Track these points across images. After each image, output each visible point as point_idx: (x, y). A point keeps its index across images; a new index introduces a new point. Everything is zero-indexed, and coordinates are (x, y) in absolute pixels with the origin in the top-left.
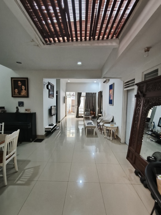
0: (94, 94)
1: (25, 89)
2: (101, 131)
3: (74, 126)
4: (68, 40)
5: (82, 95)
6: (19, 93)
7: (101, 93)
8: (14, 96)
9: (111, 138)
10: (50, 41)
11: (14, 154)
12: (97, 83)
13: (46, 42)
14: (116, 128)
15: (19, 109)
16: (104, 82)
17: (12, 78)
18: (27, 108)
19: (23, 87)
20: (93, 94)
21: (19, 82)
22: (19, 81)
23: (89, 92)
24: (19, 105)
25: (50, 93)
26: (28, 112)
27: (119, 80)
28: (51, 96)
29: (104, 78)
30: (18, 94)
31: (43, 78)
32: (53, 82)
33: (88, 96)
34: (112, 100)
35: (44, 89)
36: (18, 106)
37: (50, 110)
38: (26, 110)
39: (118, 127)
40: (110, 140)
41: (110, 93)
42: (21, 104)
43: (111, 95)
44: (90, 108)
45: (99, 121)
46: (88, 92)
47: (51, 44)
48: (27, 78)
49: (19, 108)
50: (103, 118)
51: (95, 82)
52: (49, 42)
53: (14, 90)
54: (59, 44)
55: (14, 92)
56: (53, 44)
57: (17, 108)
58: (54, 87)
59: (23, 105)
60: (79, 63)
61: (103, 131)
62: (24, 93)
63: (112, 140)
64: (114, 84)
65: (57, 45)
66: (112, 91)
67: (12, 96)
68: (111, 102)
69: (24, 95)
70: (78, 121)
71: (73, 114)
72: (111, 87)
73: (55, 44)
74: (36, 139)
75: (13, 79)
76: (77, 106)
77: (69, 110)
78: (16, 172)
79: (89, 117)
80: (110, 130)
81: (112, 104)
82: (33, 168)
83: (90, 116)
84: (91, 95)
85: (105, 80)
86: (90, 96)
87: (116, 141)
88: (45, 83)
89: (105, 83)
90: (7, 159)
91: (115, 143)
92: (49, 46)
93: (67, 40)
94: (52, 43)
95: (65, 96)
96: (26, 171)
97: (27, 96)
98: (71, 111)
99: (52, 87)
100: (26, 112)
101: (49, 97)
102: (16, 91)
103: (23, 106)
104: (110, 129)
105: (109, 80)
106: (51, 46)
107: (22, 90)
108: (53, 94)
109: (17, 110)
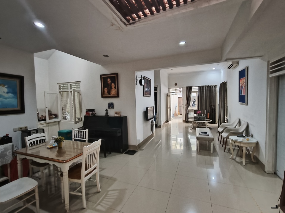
0: (212, 86)
1: (115, 88)
2: (224, 146)
3: (182, 134)
4: (158, 11)
5: (192, 91)
6: (109, 92)
7: (224, 86)
8: (103, 96)
9: (244, 160)
10: (134, 19)
11: (95, 169)
12: (218, 71)
13: (128, 21)
14: (254, 145)
15: (108, 112)
16: (229, 68)
17: (101, 75)
18: (117, 111)
19: (113, 85)
20: (210, 88)
21: (109, 80)
22: (108, 78)
23: (204, 85)
24: (109, 108)
25: (146, 90)
26: (118, 116)
27: (258, 60)
28: (147, 93)
29: (227, 60)
30: (108, 94)
31: (135, 72)
32: (150, 75)
33: (203, 91)
34: (244, 96)
35: (136, 86)
36: (107, 108)
37: (146, 113)
38: (116, 113)
39: (257, 143)
40: (241, 163)
41: (241, 85)
42: (111, 105)
43: (242, 87)
44: (206, 109)
45: (220, 129)
46: (202, 85)
47: (136, 22)
48: (117, 74)
49: (109, 110)
50: (229, 125)
51: (214, 69)
52: (131, 21)
53: (104, 89)
54: (146, 19)
55: (104, 91)
56: (138, 21)
57: (106, 110)
58: (150, 81)
59: (113, 106)
60: (182, 43)
61: (227, 147)
62: (114, 91)
63: (246, 164)
64: (248, 68)
65: (143, 22)
66: (244, 80)
67: (102, 97)
68: (243, 99)
69: (114, 95)
70: (187, 128)
71: (180, 118)
72: (243, 74)
73: (141, 21)
74: (128, 150)
75: (102, 77)
76: (185, 107)
77: (176, 112)
78: (98, 192)
79: (204, 123)
80: (242, 147)
81: (244, 102)
82: (118, 191)
83: (207, 120)
84: (208, 89)
85: (230, 63)
86: (206, 91)
87: (254, 167)
88: (137, 78)
89: (231, 69)
90: (86, 176)
91: (253, 172)
92: (132, 25)
93: (156, 11)
94: (136, 20)
95: (167, 92)
96: (110, 193)
97: (117, 96)
98: (177, 112)
99: (148, 82)
100: (116, 115)
101: (144, 96)
102: (106, 90)
103: (113, 108)
104: (242, 145)
105: (238, 63)
106: (135, 25)
107: (111, 88)
108: (150, 91)
109: (106, 113)
